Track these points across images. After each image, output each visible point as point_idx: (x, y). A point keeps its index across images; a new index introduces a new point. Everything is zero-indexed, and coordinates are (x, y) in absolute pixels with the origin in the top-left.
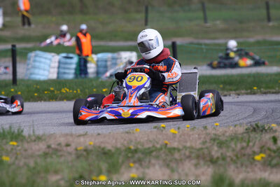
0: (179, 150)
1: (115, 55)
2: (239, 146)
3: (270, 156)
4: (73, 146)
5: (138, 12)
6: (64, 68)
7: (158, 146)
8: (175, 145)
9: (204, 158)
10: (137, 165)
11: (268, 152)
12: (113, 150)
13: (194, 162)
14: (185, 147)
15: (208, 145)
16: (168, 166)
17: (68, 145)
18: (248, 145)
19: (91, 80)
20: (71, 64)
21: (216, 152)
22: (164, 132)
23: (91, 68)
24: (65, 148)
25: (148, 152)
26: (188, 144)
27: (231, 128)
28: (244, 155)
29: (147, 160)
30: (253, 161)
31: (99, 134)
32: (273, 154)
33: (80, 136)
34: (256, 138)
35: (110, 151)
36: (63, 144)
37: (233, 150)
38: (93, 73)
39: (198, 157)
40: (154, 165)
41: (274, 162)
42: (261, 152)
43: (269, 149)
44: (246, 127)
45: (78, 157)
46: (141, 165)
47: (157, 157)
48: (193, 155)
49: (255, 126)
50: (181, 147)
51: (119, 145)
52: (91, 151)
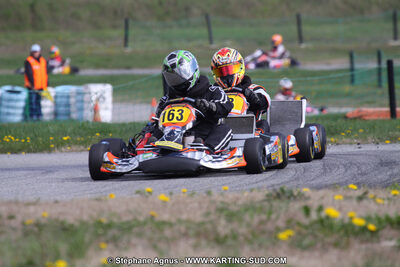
0: (171, 225)
1: (81, 88)
2: (256, 220)
3: (299, 233)
4: (19, 218)
5: (115, 27)
6: (8, 107)
7: (141, 219)
8: (166, 217)
9: (206, 237)
10: (111, 246)
11: (297, 228)
12: (77, 224)
13: (192, 241)
14: (180, 221)
15: (212, 217)
16: (155, 247)
17: (11, 217)
18: (269, 219)
19: (46, 124)
20: (17, 101)
21: (223, 227)
22: (150, 199)
23: (46, 107)
24: (6, 222)
25: (127, 228)
26: (184, 217)
27: (246, 194)
28: (263, 232)
29: (125, 238)
30: (275, 241)
31: (56, 202)
32: (304, 231)
33: (28, 204)
34: (281, 208)
35: (72, 226)
36: (5, 215)
37: (249, 225)
38: (49, 114)
39: (198, 235)
40: (135, 246)
41: (306, 241)
42: (287, 228)
43: (299, 224)
44: (267, 192)
45: (26, 234)
46: (117, 246)
47: (140, 235)
48: (191, 232)
49: (278, 191)
50: (173, 220)
51: (85, 218)
52: (45, 225)
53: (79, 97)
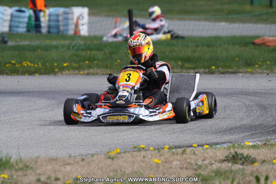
1: (67, 10)
20: (24, 17)
53: (66, 16)
